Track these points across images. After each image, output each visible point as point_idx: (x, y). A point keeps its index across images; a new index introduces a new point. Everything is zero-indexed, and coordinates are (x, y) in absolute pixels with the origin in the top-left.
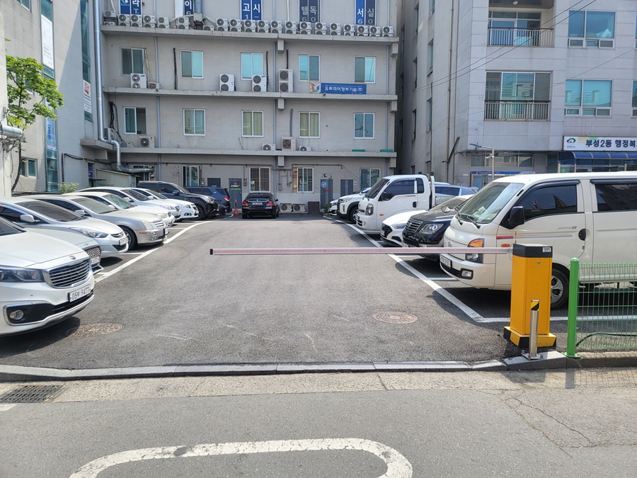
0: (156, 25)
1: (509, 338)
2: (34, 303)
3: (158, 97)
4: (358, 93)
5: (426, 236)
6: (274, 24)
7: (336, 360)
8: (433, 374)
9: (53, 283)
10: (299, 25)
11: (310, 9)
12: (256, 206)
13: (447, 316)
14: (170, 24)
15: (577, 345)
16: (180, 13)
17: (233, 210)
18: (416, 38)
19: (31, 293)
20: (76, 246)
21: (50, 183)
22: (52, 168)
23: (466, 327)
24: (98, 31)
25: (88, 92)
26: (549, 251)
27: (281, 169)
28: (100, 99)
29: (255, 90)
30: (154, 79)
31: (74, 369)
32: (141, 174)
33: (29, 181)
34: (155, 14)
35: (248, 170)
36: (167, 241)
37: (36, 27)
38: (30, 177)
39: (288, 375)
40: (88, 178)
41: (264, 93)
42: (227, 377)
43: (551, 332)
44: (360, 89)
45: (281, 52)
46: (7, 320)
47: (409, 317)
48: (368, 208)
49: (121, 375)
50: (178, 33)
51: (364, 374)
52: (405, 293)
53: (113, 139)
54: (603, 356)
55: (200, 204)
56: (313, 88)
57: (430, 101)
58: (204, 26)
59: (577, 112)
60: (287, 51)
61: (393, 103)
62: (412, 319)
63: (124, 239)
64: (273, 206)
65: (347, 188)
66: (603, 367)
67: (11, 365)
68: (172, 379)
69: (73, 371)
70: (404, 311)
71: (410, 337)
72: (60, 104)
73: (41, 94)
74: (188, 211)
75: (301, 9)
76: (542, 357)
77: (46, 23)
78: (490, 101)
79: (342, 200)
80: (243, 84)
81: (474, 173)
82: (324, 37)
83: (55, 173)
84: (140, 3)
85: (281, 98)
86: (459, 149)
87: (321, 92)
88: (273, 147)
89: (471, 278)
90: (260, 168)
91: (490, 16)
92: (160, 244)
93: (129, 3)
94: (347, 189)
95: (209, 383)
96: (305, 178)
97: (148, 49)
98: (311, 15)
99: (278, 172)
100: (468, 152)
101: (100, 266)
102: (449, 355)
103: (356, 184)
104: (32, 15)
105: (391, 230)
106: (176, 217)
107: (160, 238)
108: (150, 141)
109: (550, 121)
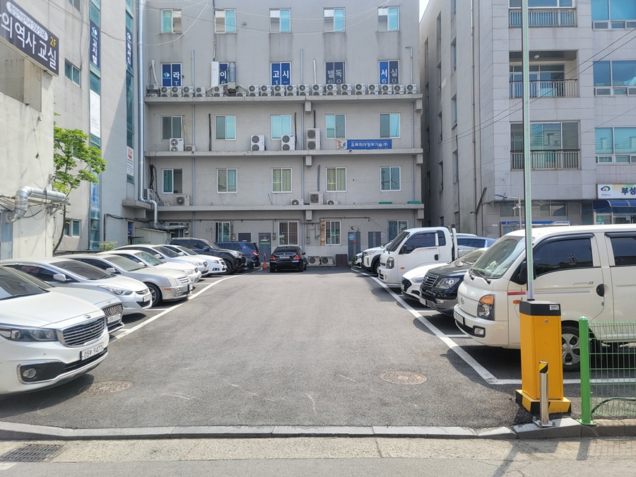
0: (194, 94)
1: (521, 403)
2: (48, 362)
3: (194, 159)
4: (383, 147)
5: (443, 291)
6: (302, 87)
7: (335, 423)
8: (435, 441)
9: (67, 342)
10: (325, 87)
11: (335, 72)
12: (283, 260)
13: (459, 377)
14: (206, 93)
15: (593, 411)
16: (215, 82)
17: (262, 263)
18: (439, 94)
19: (45, 352)
20: (95, 306)
21: (92, 241)
22: (94, 227)
23: (476, 389)
24: (142, 102)
25: (131, 157)
26: (557, 308)
27: (309, 223)
28: (142, 163)
29: (284, 149)
30: (191, 142)
31: (77, 428)
32: (176, 230)
33: (72, 241)
34: (193, 84)
35: (277, 224)
36: (192, 296)
37: (85, 101)
38: (74, 236)
39: (283, 439)
40: (128, 236)
41: (292, 151)
42: (222, 440)
43: (566, 395)
44: (386, 144)
45: (308, 113)
46: (20, 378)
47: (419, 377)
48: (388, 261)
49: (119, 436)
50: (214, 100)
51: (362, 439)
52: (419, 351)
53: (151, 199)
54: (621, 424)
55: (228, 260)
56: (340, 145)
57: (456, 153)
58: (237, 93)
59: (610, 159)
60: (315, 111)
61: (418, 156)
62: (421, 379)
63: (148, 296)
64: (300, 260)
65: (375, 240)
66: (622, 436)
67: (20, 423)
68: (168, 441)
69: (76, 430)
70: (414, 371)
71: (415, 399)
72: (103, 169)
73: (86, 161)
74: (216, 266)
75: (327, 72)
76: (554, 424)
77: (94, 97)
78: (516, 151)
79: (366, 253)
80: (273, 144)
81: (504, 223)
82: (350, 97)
83: (97, 233)
84: (180, 76)
85: (308, 155)
86: (486, 199)
87: (348, 149)
88: (301, 202)
89: (483, 336)
90: (288, 222)
91: (511, 70)
92: (184, 300)
93: (170, 77)
94: (374, 242)
95: (203, 445)
96: (333, 231)
97: (186, 116)
98: (337, 77)
99: (306, 226)
100: (496, 202)
101: (122, 323)
102: (454, 420)
103: (384, 236)
104: (82, 90)
105: (411, 284)
106: (203, 273)
107: (184, 294)
108: (186, 199)
109: (581, 169)
